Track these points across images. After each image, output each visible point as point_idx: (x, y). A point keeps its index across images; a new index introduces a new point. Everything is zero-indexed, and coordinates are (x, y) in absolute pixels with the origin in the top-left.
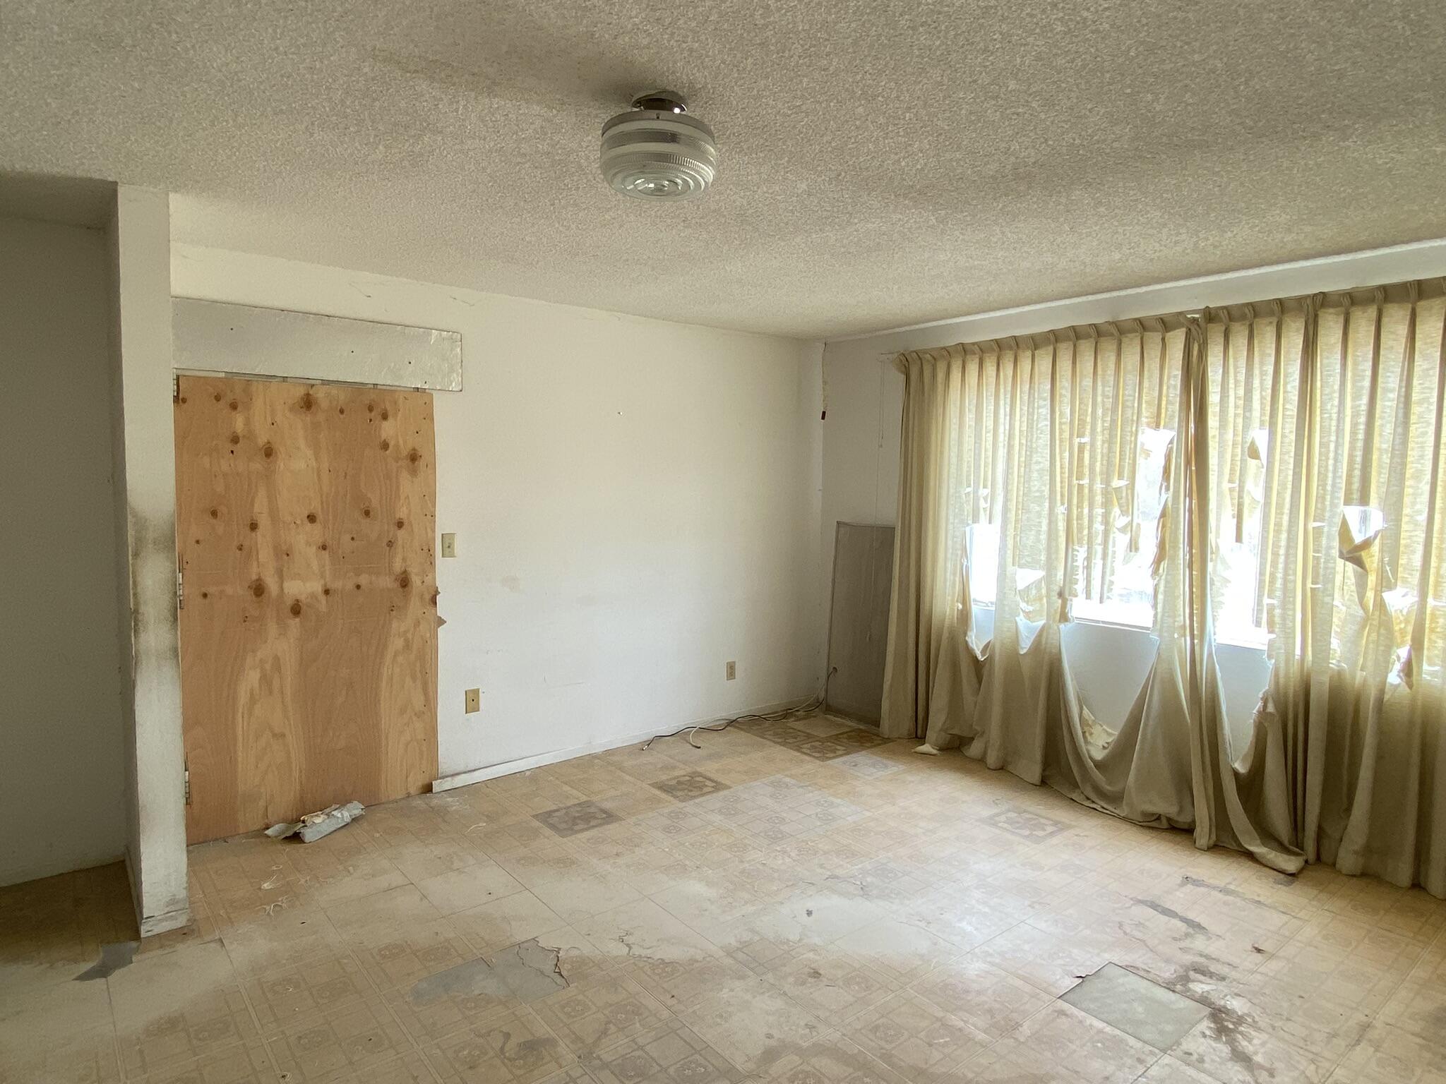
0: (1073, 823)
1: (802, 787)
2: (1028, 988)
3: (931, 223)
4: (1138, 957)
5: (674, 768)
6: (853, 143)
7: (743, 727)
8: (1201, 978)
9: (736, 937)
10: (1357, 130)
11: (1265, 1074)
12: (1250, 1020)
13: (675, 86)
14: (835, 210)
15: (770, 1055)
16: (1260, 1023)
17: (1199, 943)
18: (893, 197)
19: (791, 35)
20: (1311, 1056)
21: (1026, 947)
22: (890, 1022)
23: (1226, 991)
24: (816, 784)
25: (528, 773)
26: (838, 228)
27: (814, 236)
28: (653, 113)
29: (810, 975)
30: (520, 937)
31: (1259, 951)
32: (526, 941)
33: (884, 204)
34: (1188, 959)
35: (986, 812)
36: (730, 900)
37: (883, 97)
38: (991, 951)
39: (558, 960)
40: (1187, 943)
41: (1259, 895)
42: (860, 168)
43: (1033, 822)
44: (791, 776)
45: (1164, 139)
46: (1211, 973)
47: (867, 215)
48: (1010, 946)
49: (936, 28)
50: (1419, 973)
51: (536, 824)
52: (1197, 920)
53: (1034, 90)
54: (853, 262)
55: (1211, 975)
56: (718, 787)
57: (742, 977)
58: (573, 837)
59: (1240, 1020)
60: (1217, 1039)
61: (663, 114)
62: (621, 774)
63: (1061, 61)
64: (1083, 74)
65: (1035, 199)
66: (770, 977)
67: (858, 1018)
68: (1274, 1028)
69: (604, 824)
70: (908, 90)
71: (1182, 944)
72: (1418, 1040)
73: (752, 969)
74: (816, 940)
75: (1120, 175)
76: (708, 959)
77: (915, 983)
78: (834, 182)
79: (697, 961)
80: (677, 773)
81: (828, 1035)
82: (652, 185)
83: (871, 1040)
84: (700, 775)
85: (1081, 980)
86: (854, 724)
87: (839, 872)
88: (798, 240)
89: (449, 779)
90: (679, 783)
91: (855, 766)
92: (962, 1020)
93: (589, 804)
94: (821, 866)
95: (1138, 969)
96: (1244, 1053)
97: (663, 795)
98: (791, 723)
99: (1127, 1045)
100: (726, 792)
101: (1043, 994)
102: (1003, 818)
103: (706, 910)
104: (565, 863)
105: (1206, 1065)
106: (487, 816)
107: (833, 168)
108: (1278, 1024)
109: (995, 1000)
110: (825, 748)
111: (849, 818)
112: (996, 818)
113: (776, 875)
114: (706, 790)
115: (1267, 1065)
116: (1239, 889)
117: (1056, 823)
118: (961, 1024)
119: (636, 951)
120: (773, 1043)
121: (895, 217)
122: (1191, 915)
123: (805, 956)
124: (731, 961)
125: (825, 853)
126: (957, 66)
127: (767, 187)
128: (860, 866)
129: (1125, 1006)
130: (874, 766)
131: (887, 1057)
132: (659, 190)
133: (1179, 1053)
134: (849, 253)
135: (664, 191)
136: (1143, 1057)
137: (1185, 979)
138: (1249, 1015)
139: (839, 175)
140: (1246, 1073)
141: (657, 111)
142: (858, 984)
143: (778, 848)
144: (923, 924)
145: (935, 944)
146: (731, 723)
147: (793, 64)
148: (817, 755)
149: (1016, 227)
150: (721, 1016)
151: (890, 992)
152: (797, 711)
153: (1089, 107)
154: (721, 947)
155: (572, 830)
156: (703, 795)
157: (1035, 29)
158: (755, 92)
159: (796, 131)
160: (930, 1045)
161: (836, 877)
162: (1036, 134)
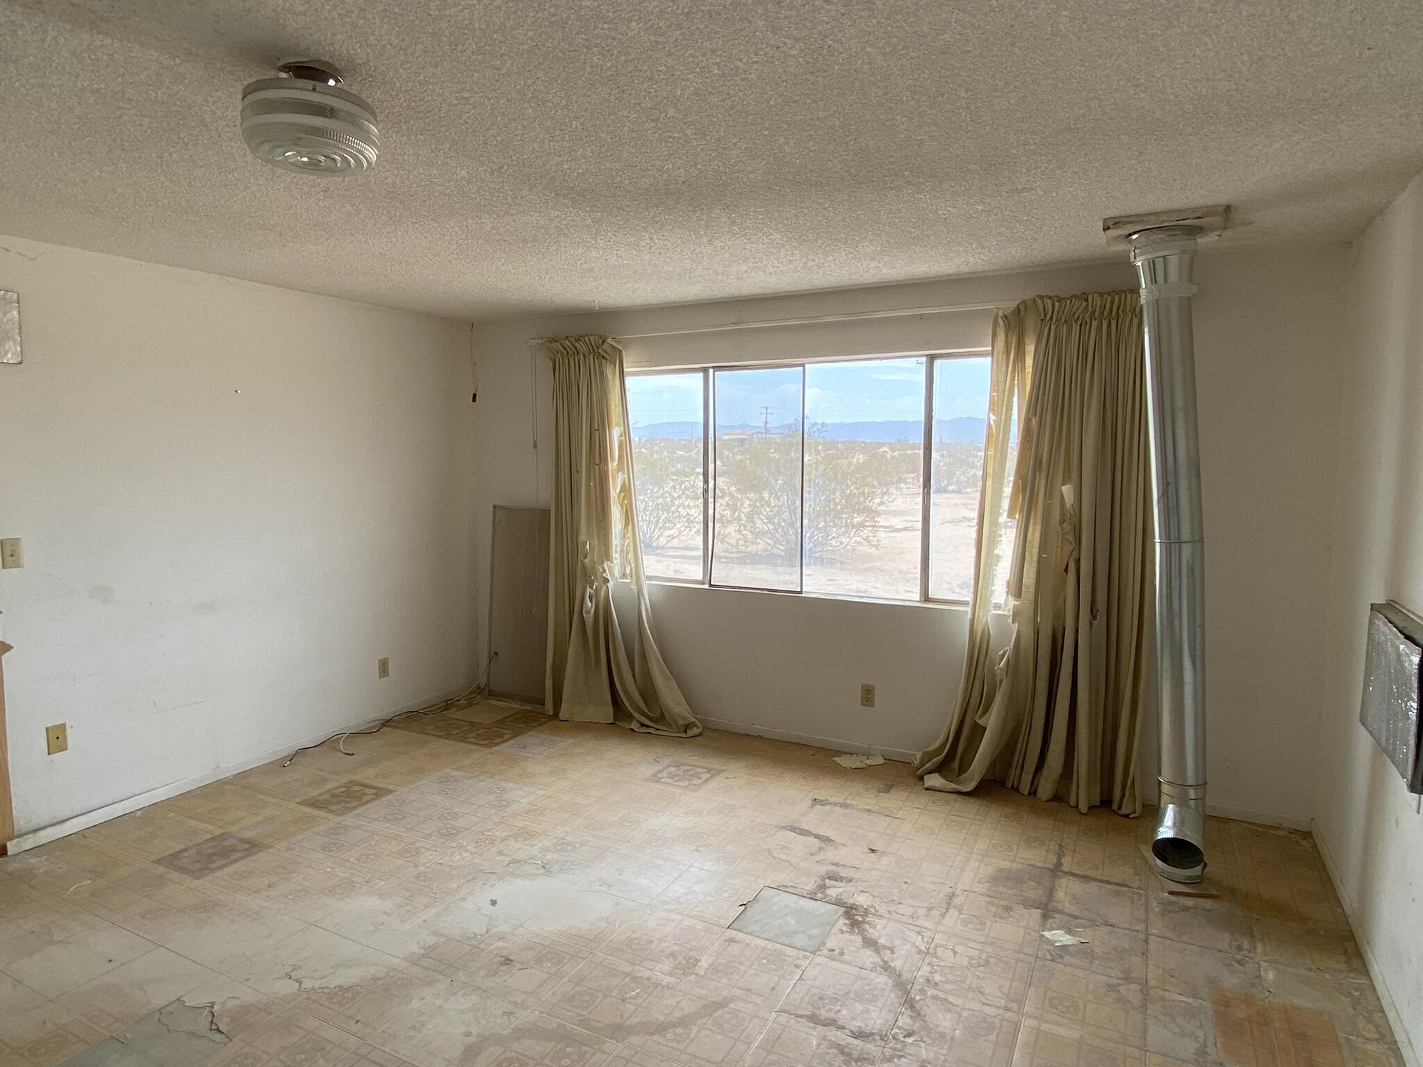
0: (723, 768)
1: (471, 778)
2: (700, 926)
3: (587, 222)
4: (784, 878)
5: (324, 780)
6: (518, 141)
7: (401, 725)
8: (834, 883)
9: (419, 943)
10: (928, 186)
11: (888, 952)
12: (873, 910)
13: (332, 57)
14: (494, 199)
15: (471, 1052)
16: (881, 911)
17: (831, 854)
18: (553, 195)
19: (466, 31)
20: (918, 929)
21: (697, 888)
22: (584, 988)
23: (853, 889)
24: (485, 772)
25: (139, 813)
26: (495, 216)
27: (470, 221)
28: (309, 84)
29: (502, 964)
30: (158, 1003)
31: (873, 851)
32: (171, 1004)
33: (543, 201)
34: (823, 869)
35: (649, 770)
36: (408, 908)
37: (553, 103)
38: (667, 899)
39: (213, 1016)
40: (821, 856)
41: (868, 805)
42: (524, 165)
43: (690, 773)
44: (458, 769)
45: (790, 177)
46: (841, 877)
47: (526, 209)
48: (682, 890)
49: (608, 51)
50: (982, 845)
51: (160, 870)
52: (826, 834)
53: (689, 120)
54: (507, 250)
55: (841, 879)
56: (380, 793)
57: (430, 983)
58: (210, 877)
59: (866, 912)
60: (852, 932)
61: (319, 85)
62: (261, 797)
63: (713, 99)
64: (731, 112)
65: (681, 213)
66: (461, 976)
67: (553, 993)
68: (890, 912)
69: (248, 856)
70: (576, 102)
71: (817, 858)
72: (985, 899)
73: (441, 973)
74: (504, 928)
75: (752, 202)
76: (392, 974)
77: (603, 945)
78: (496, 174)
79: (380, 979)
80: (329, 786)
81: (525, 1017)
82: (305, 159)
83: (567, 1010)
84: (358, 784)
85: (744, 907)
86: (516, 706)
87: (520, 855)
88: (452, 223)
89: (30, 835)
90: (333, 796)
91: (524, 747)
92: (649, 969)
93: (224, 837)
94: (501, 853)
95: (787, 886)
96: (872, 939)
97: (317, 813)
98: (454, 714)
99: (786, 955)
100: (389, 797)
101: (715, 928)
102: (665, 774)
103: (383, 924)
104: (208, 907)
105: (846, 957)
106: (91, 871)
107: (496, 160)
108: (893, 908)
109: (676, 944)
110: (491, 735)
111: (524, 801)
112: (659, 775)
113: (454, 872)
114: (365, 799)
115: (888, 945)
116: (854, 802)
117: (709, 770)
118: (647, 974)
119: (307, 984)
120: (471, 1040)
121: (554, 213)
122: (822, 832)
123: (494, 946)
124: (416, 969)
125: (503, 840)
126: (625, 87)
127: (424, 169)
128: (540, 845)
129: (780, 921)
130: (542, 744)
131: (584, 1023)
132: (314, 166)
133: (825, 951)
134: (505, 241)
135: (320, 166)
136: (799, 962)
137: (823, 887)
138: (872, 906)
139: (501, 168)
140: (875, 955)
141: (313, 82)
142: (549, 960)
143: (454, 845)
144: (603, 889)
145: (618, 904)
146: (386, 723)
147: (464, 58)
148: (483, 742)
149: (663, 235)
150: (413, 1028)
151: (580, 960)
152: (458, 700)
153: (734, 141)
154: (405, 959)
155: (207, 869)
156: (362, 805)
157: (695, 69)
158: (422, 77)
159: (462, 121)
160: (623, 1000)
161: (518, 861)
162: (687, 157)
